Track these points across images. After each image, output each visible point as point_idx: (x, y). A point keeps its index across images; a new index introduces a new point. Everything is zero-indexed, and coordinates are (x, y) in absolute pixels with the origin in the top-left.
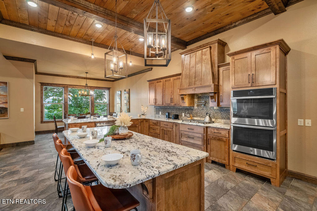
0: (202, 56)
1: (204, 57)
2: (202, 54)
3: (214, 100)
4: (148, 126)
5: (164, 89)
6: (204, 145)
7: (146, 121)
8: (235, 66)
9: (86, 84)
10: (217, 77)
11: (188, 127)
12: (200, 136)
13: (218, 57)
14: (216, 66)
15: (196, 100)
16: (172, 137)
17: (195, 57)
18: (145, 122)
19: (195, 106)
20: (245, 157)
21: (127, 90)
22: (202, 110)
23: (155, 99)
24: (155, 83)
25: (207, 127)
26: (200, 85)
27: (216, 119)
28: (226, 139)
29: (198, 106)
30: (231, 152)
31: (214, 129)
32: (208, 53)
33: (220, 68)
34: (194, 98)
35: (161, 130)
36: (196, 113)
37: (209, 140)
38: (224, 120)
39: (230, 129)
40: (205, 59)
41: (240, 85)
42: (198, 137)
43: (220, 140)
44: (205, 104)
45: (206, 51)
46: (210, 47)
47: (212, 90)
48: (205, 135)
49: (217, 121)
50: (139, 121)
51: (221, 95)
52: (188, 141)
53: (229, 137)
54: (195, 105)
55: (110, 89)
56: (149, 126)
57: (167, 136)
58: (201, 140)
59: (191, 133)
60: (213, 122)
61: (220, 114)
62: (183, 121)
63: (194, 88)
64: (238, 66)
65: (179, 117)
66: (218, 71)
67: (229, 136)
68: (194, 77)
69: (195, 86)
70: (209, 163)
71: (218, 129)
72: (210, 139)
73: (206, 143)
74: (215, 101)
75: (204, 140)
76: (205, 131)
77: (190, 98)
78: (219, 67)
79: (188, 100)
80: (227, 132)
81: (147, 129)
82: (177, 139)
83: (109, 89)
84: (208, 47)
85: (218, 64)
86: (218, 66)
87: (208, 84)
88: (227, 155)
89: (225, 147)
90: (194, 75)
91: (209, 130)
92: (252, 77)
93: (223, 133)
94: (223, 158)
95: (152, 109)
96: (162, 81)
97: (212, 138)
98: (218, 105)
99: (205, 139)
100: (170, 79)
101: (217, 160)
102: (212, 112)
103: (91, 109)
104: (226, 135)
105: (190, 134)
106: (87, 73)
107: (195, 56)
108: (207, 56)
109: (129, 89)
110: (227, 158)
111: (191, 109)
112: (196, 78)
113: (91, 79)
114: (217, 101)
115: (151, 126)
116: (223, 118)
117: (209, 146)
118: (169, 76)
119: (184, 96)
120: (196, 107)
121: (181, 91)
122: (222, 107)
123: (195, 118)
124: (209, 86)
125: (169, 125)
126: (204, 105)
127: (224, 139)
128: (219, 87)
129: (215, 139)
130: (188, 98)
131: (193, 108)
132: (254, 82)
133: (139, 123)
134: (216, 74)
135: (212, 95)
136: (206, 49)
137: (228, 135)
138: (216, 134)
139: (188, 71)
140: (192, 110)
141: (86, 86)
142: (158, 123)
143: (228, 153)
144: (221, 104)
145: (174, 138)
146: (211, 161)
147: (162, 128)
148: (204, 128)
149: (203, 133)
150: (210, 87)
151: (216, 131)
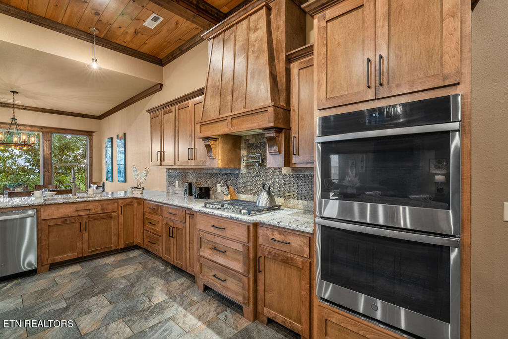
0: (248, 34)
1: (253, 36)
2: (249, 28)
3: (276, 148)
4: (141, 215)
5: (177, 128)
6: (249, 273)
7: (139, 204)
8: (329, 41)
9: (13, 119)
10: (284, 86)
11: (213, 222)
12: (240, 248)
13: (286, 32)
14: (283, 56)
15: (244, 153)
16: (184, 245)
17: (233, 40)
18: (136, 205)
19: (242, 168)
20: (355, 325)
21: (121, 135)
22: (257, 175)
23: (161, 152)
24: (160, 117)
25: (256, 225)
26: (243, 110)
27: (287, 198)
28: (303, 262)
29: (247, 167)
30: (316, 302)
31: (273, 232)
32: (263, 24)
33: (292, 65)
34: (240, 149)
35: (164, 226)
36: (245, 184)
37: (261, 260)
38: (305, 202)
39: (313, 234)
40: (256, 41)
41: (342, 96)
42: (236, 251)
43: (287, 261)
44: (263, 161)
45: (259, 19)
46: (269, 9)
47: (269, 122)
48: (251, 244)
49: (289, 205)
50: (120, 202)
51: (293, 136)
52: (213, 259)
53: (310, 256)
54: (243, 164)
55: (94, 134)
56: (144, 215)
57: (175, 242)
58: (241, 258)
59: (220, 239)
60: (279, 208)
61: (296, 186)
62: (206, 206)
63: (229, 119)
64: (337, 38)
65: (211, 192)
66: (288, 72)
67: (311, 254)
68: (230, 91)
69: (232, 114)
70: (262, 322)
71: (282, 230)
72: (263, 256)
73: (255, 266)
74: (280, 152)
75: (249, 258)
76: (251, 235)
77: (228, 147)
78: (289, 60)
79: (222, 153)
80: (306, 241)
81: (141, 222)
82: (193, 249)
83: (89, 134)
84: (261, 8)
85: (287, 51)
86: (287, 56)
87: (261, 104)
88: (304, 310)
89: (301, 283)
90: (230, 86)
91: (261, 231)
92: (377, 68)
93: (297, 242)
94: (295, 314)
95: (161, 176)
96: (173, 110)
97: (269, 256)
98: (288, 163)
99: (251, 256)
100: (188, 103)
101: (280, 318)
102: (276, 182)
103: (44, 175)
104: (302, 251)
105: (218, 240)
106: (14, 92)
107: (232, 36)
108: (259, 32)
109: (125, 134)
110: (305, 318)
111: (233, 174)
112: (234, 93)
113: (42, 111)
114: (283, 153)
115: (147, 215)
116: (301, 197)
117: (260, 276)
118: (186, 95)
119: (211, 142)
120: (243, 170)
121: (203, 128)
122: (300, 169)
123: (243, 197)
124: (262, 111)
125: (177, 213)
126: (259, 165)
127: (299, 260)
128: (290, 113)
129: (275, 258)
130: (222, 148)
131: (238, 172)
132: (385, 82)
133: (120, 208)
134: (281, 81)
135: (271, 134)
136: (258, 13)
137: (307, 250)
138: (277, 246)
139: (218, 77)
140: (237, 176)
141: (11, 124)
142: (158, 209)
143: (308, 304)
144: (295, 159)
145: (188, 247)
146: (266, 319)
147: (165, 222)
148: (248, 227)
149: (246, 240)
150: (265, 114)
151: (277, 236)
